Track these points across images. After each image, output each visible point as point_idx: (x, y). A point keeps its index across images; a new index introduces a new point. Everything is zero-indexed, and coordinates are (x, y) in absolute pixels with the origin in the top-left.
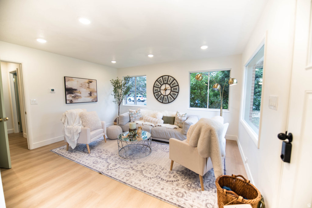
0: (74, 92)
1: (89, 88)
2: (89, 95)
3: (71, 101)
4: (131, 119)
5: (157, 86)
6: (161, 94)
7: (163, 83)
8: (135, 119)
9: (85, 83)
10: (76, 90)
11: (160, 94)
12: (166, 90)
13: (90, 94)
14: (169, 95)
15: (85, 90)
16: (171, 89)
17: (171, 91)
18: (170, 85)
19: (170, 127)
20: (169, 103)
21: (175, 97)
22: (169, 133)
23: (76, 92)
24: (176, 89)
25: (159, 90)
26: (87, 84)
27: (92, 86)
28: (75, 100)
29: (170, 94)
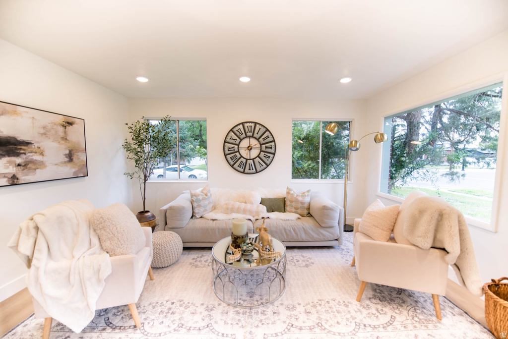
0: (22, 151)
1: (65, 139)
2: (67, 159)
3: (14, 177)
4: (196, 210)
5: (232, 141)
6: (241, 156)
7: (244, 135)
8: (204, 211)
9: (55, 124)
10: (27, 144)
11: (239, 156)
12: (250, 148)
13: (70, 157)
14: (258, 158)
15: (55, 144)
16: (261, 148)
17: (261, 151)
18: (258, 140)
19: (290, 218)
20: (257, 172)
21: (268, 162)
22: (292, 230)
23: (30, 150)
24: (271, 147)
25: (236, 149)
26: (61, 129)
27: (74, 133)
28: (26, 175)
29: (258, 156)
